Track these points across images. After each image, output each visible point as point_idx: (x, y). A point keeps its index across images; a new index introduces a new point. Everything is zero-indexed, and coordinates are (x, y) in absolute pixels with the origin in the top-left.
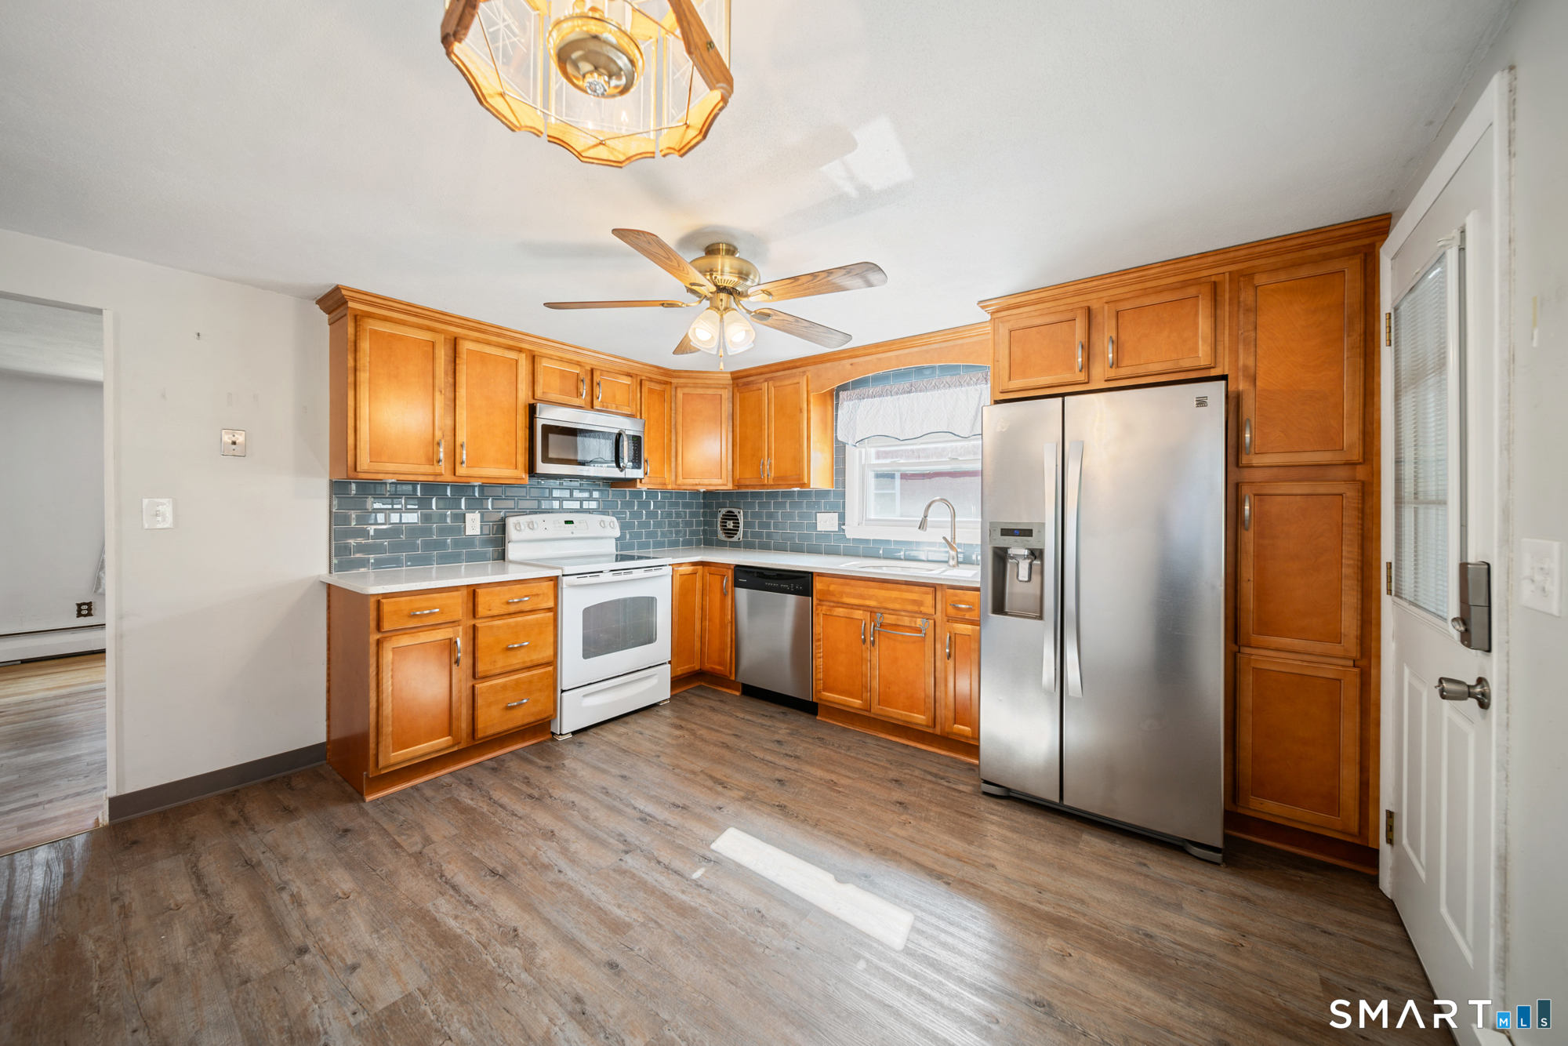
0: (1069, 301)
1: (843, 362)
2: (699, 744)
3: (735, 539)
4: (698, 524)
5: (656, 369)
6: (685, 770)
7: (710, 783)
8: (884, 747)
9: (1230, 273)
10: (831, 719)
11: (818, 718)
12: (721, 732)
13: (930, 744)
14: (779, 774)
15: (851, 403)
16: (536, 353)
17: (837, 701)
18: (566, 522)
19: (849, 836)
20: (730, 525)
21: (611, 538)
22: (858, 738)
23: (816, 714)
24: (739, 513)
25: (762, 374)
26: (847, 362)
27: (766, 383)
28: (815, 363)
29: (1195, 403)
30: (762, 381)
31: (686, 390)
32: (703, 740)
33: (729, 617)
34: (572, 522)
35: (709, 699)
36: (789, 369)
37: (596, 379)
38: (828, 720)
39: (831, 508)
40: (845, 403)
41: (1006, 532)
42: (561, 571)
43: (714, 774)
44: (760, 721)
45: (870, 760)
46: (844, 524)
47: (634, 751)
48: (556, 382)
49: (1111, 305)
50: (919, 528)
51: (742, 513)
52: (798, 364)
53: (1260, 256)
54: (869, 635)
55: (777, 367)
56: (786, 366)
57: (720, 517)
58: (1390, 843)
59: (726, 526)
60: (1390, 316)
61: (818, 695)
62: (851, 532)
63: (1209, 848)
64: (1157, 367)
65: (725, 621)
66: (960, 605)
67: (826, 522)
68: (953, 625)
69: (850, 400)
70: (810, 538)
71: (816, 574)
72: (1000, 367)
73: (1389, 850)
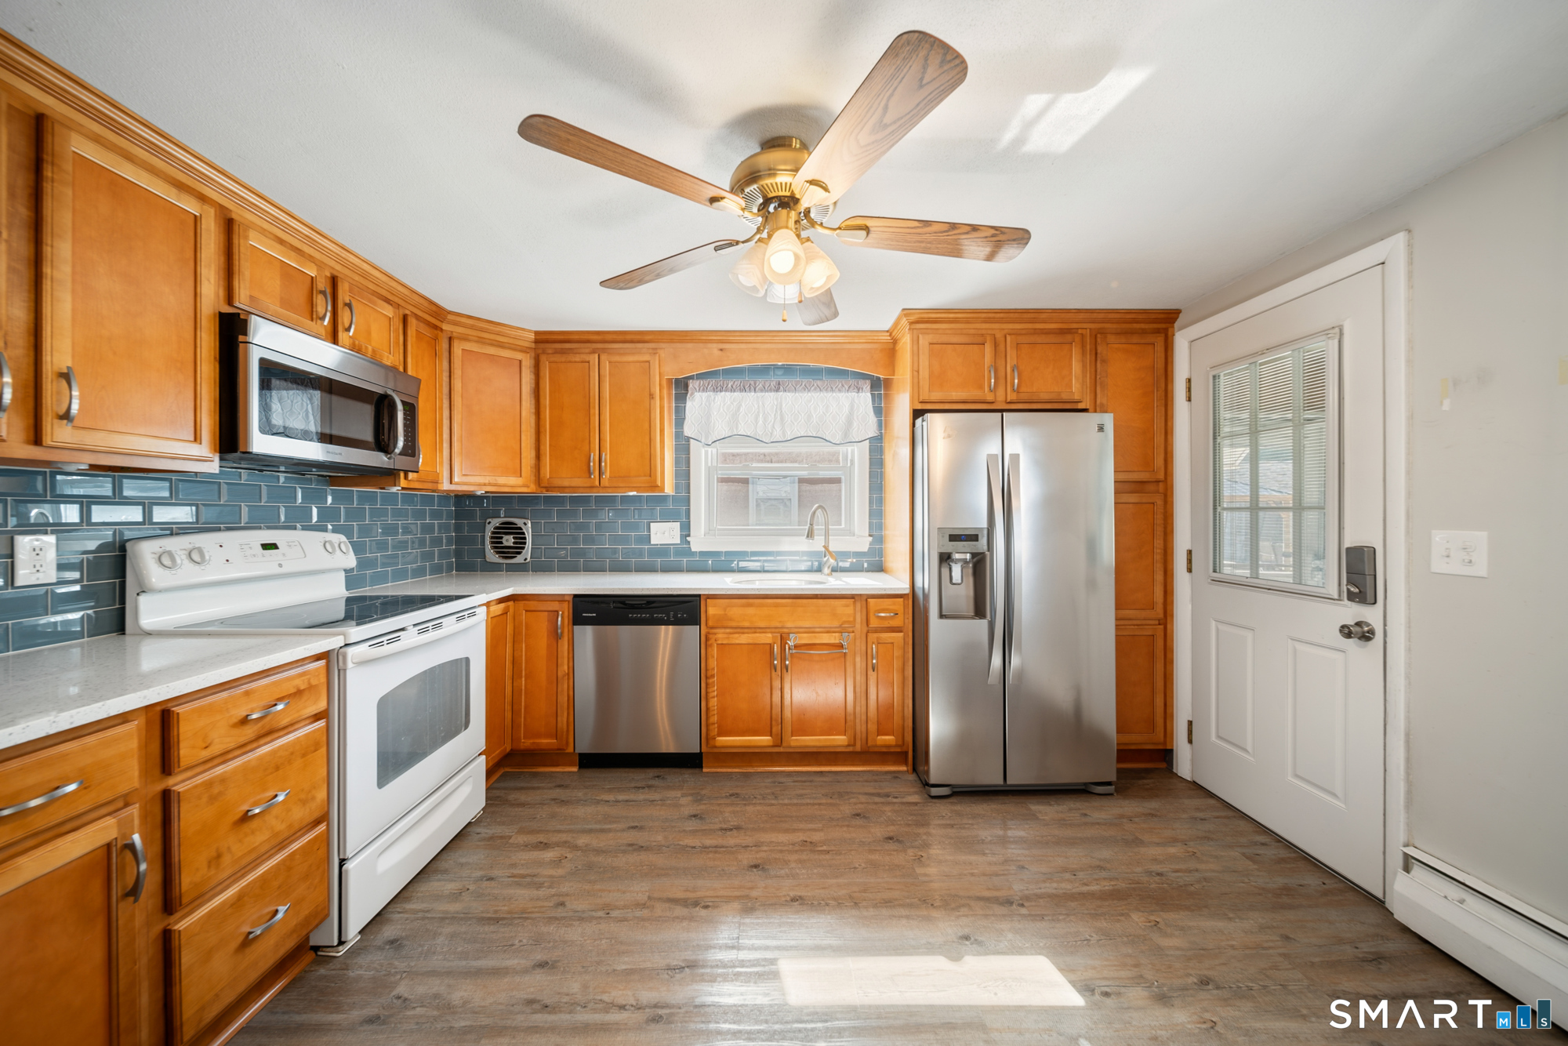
0: (978, 326)
1: (710, 345)
2: (599, 859)
3: (519, 559)
4: (449, 541)
5: (426, 304)
6: (625, 907)
7: (680, 911)
8: (805, 782)
9: (1090, 329)
10: (722, 767)
11: (704, 770)
12: (609, 830)
13: (836, 764)
14: (747, 858)
15: (705, 395)
16: (234, 216)
17: (738, 744)
18: (266, 547)
19: (896, 900)
20: (509, 540)
21: (337, 570)
22: (770, 780)
23: (700, 766)
24: (525, 524)
25: (588, 341)
26: (715, 347)
27: (597, 356)
28: (672, 341)
29: (1097, 428)
30: (587, 351)
31: (468, 346)
32: (598, 851)
33: (566, 667)
34: (274, 546)
35: (538, 788)
36: (632, 342)
37: (344, 295)
38: (719, 770)
39: (667, 517)
40: (697, 395)
41: (954, 538)
42: (342, 637)
43: (671, 895)
44: (641, 797)
45: (804, 801)
46: (689, 535)
47: (509, 912)
48: (273, 283)
49: (1013, 337)
50: (808, 537)
51: (529, 525)
52: (647, 338)
53: (1110, 321)
54: (783, 659)
55: (615, 337)
56: (629, 337)
57: (489, 530)
58: (1190, 741)
59: (502, 543)
60: (1189, 381)
61: (711, 743)
62: (697, 544)
63: (1109, 784)
64: (1044, 396)
65: (559, 674)
66: (883, 614)
67: (664, 533)
68: (876, 635)
69: (703, 390)
70: (641, 553)
71: (705, 597)
72: (921, 377)
73: (1189, 745)
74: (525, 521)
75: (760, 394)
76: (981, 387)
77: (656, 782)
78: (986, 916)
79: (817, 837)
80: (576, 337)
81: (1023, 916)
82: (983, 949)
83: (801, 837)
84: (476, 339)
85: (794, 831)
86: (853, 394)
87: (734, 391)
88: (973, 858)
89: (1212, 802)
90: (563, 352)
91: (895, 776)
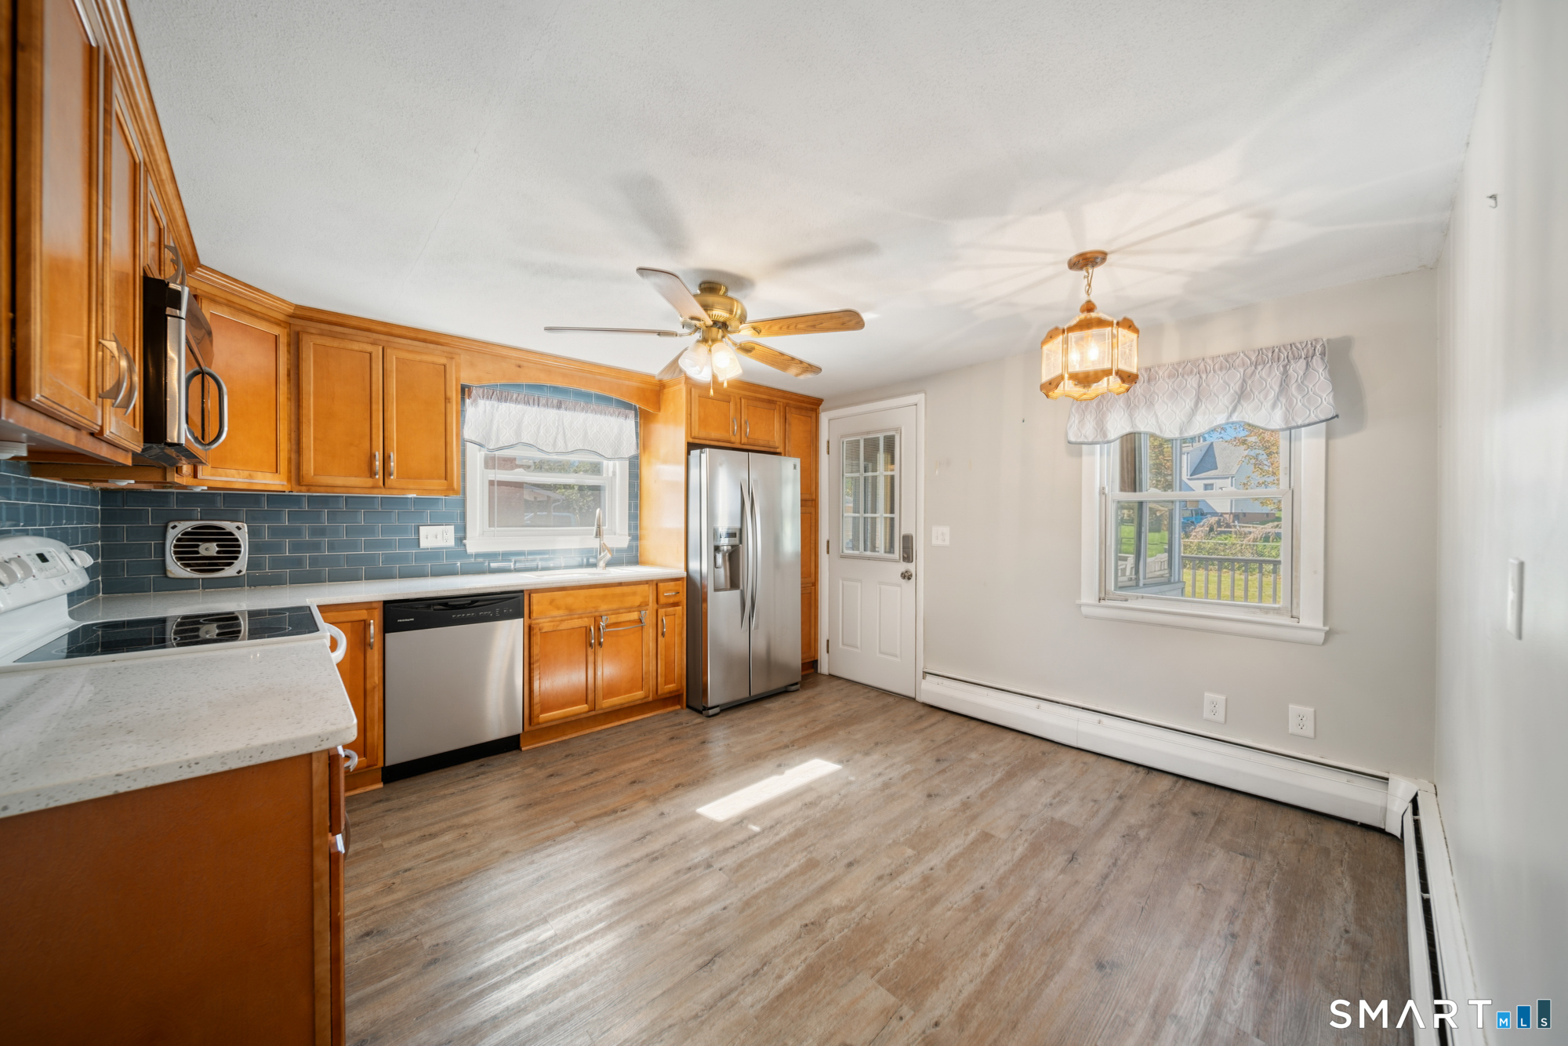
1: (508, 360)
5: (191, 254)
8: (616, 733)
9: (783, 403)
10: (538, 742)
11: (524, 748)
17: (557, 717)
20: (209, 549)
22: (587, 740)
23: (519, 746)
24: (238, 528)
25: (369, 330)
27: (380, 347)
29: (793, 467)
31: (218, 310)
33: (375, 679)
36: (423, 340)
38: (537, 745)
40: (480, 401)
45: (627, 742)
46: (465, 538)
49: (745, 400)
51: (246, 530)
52: (443, 340)
53: (792, 400)
54: (599, 637)
55: (404, 333)
56: (421, 336)
57: (172, 535)
58: (828, 652)
59: (198, 553)
60: (828, 442)
61: (535, 720)
62: (473, 546)
63: (796, 684)
64: (761, 443)
65: (369, 686)
66: (667, 593)
67: (435, 537)
68: (664, 610)
69: (488, 398)
70: (404, 558)
71: (528, 592)
72: (693, 420)
73: (827, 654)
74: (240, 524)
75: (542, 409)
76: (728, 431)
77: (482, 769)
78: (781, 755)
79: (658, 756)
80: (354, 323)
81: (797, 749)
82: (789, 766)
83: (647, 760)
84: (225, 302)
85: (639, 758)
86: (621, 420)
87: (519, 403)
88: (755, 736)
89: (841, 681)
90: (333, 336)
91: (676, 713)
